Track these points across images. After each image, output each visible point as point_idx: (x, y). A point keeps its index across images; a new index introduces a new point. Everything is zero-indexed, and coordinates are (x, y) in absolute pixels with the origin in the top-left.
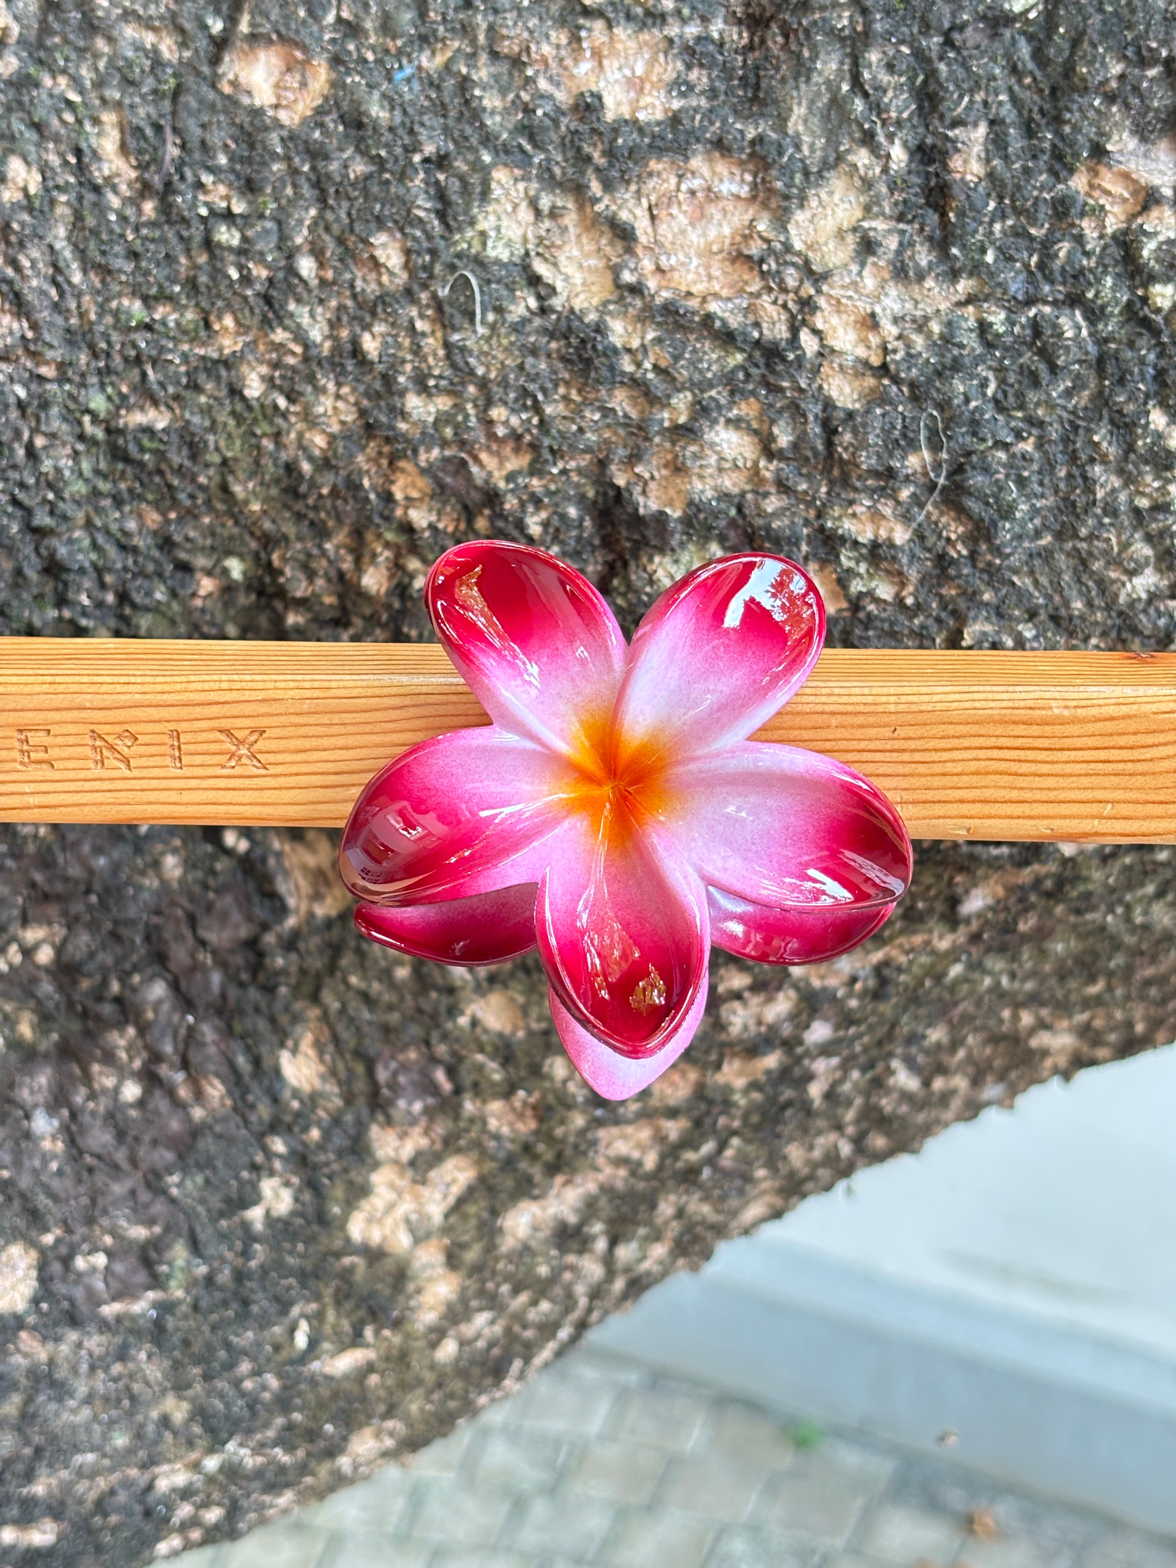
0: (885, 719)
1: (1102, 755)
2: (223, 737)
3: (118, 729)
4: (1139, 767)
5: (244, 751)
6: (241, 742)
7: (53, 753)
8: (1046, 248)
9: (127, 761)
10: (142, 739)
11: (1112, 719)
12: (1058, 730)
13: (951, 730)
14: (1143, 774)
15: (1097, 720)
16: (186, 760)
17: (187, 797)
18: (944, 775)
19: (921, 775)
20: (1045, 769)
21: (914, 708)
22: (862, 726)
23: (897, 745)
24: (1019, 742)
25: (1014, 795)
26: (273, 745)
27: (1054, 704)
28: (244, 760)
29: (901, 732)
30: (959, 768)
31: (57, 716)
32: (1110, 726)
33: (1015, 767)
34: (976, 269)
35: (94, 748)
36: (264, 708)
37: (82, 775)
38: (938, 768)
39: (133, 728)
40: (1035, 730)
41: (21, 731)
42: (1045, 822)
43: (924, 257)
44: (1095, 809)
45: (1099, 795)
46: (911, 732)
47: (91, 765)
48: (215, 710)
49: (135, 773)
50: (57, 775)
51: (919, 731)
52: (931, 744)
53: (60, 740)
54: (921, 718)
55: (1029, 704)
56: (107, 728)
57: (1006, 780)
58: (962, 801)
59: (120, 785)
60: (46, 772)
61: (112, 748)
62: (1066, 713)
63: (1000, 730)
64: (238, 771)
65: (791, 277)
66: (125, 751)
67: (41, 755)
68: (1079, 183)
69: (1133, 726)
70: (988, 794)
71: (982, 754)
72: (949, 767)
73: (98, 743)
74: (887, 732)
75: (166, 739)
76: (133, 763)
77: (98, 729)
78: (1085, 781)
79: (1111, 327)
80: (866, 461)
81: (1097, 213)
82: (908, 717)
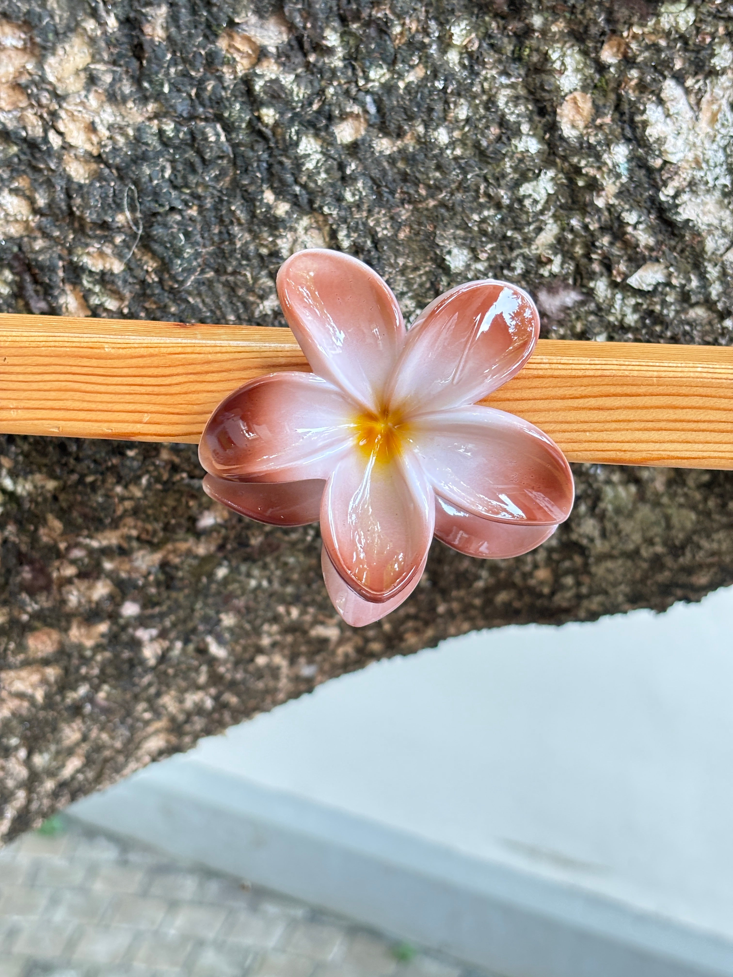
1: (138, 380)
4: (163, 390)
8: (200, 84)
11: (142, 356)
12: (109, 362)
13: (41, 360)
14: (166, 394)
15: (132, 357)
18: (39, 390)
19: (24, 390)
20: (103, 388)
21: (16, 345)
23: (8, 369)
24: (85, 370)
25: (85, 405)
27: (106, 346)
29: (9, 360)
30: (48, 386)
32: (141, 361)
33: (84, 387)
34: (158, 96)
38: (35, 386)
40: (94, 362)
42: (106, 425)
43: (127, 88)
44: (136, 416)
45: (138, 407)
46: (15, 360)
51: (20, 360)
52: (30, 369)
54: (21, 351)
55: (90, 345)
57: (78, 395)
58: (53, 409)
62: (113, 351)
63: (72, 361)
65: (45, 98)
68: (222, 44)
69: (156, 361)
70: (69, 404)
71: (62, 377)
72: (42, 386)
78: (128, 398)
79: (241, 136)
80: (90, 216)
81: (232, 63)
82: (13, 351)
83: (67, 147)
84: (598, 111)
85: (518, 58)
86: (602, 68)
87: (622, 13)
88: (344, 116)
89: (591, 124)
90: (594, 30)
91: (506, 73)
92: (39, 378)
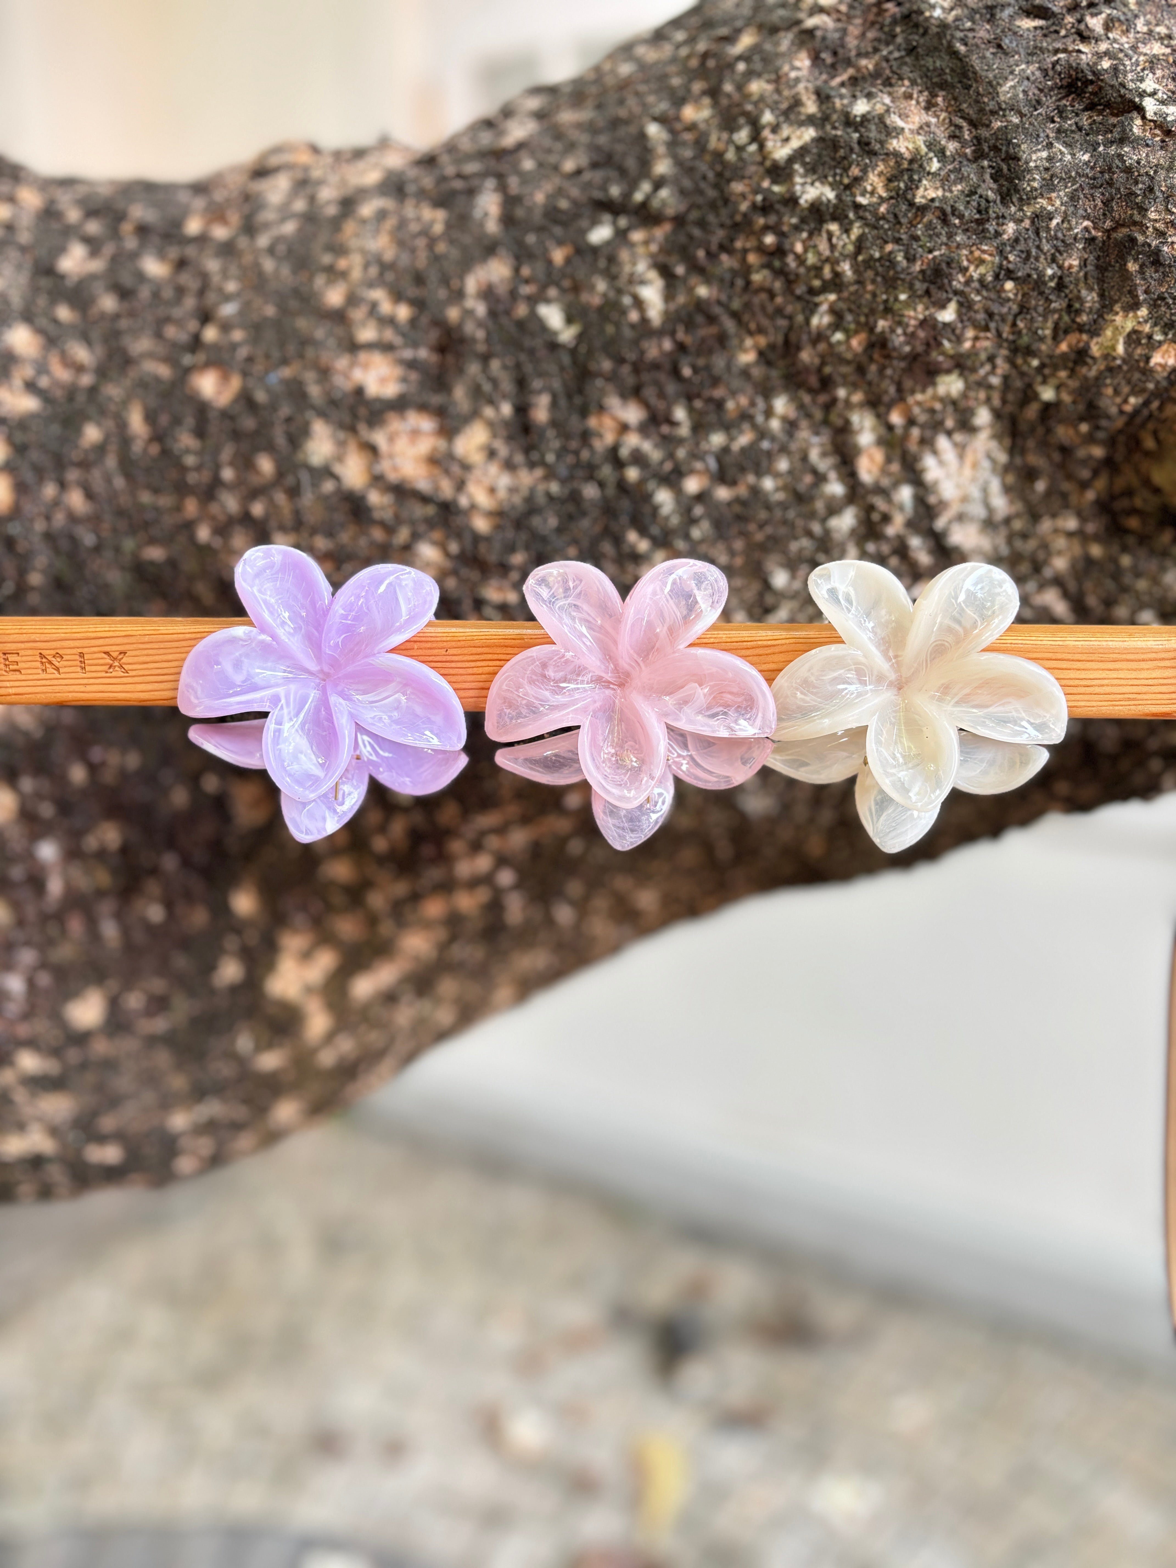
0: (441, 645)
2: (106, 656)
3: (53, 652)
5: (116, 664)
6: (115, 659)
7: (21, 665)
8: (577, 453)
9: (57, 669)
10: (65, 657)
13: (474, 650)
16: (88, 668)
17: (89, 688)
18: (473, 675)
19: (461, 675)
21: (456, 639)
22: (430, 648)
23: (449, 658)
26: (130, 660)
28: (117, 669)
29: (450, 652)
30: (481, 671)
31: (22, 646)
34: (544, 463)
35: (42, 663)
36: (126, 640)
37: (36, 677)
38: (470, 671)
39: (60, 652)
41: (5, 654)
43: (519, 458)
46: (455, 651)
47: (40, 672)
48: (101, 642)
49: (62, 676)
50: (23, 677)
51: (459, 651)
52: (466, 658)
53: (24, 659)
54: (459, 644)
55: (514, 636)
56: (48, 652)
59: (55, 682)
60: (18, 676)
61: (50, 663)
63: (498, 650)
64: (114, 674)
65: (456, 469)
66: (57, 664)
67: (15, 667)
68: (593, 422)
72: (476, 671)
73: (44, 660)
74: (443, 652)
75: (77, 657)
76: (61, 670)
77: (43, 652)
79: (611, 491)
80: (493, 558)
81: (600, 436)
82: (453, 644)
83: (473, 507)
84: (888, 460)
85: (826, 422)
86: (890, 428)
87: (908, 384)
88: (692, 472)
89: (884, 471)
90: (886, 399)
91: (817, 433)
92: (473, 664)
